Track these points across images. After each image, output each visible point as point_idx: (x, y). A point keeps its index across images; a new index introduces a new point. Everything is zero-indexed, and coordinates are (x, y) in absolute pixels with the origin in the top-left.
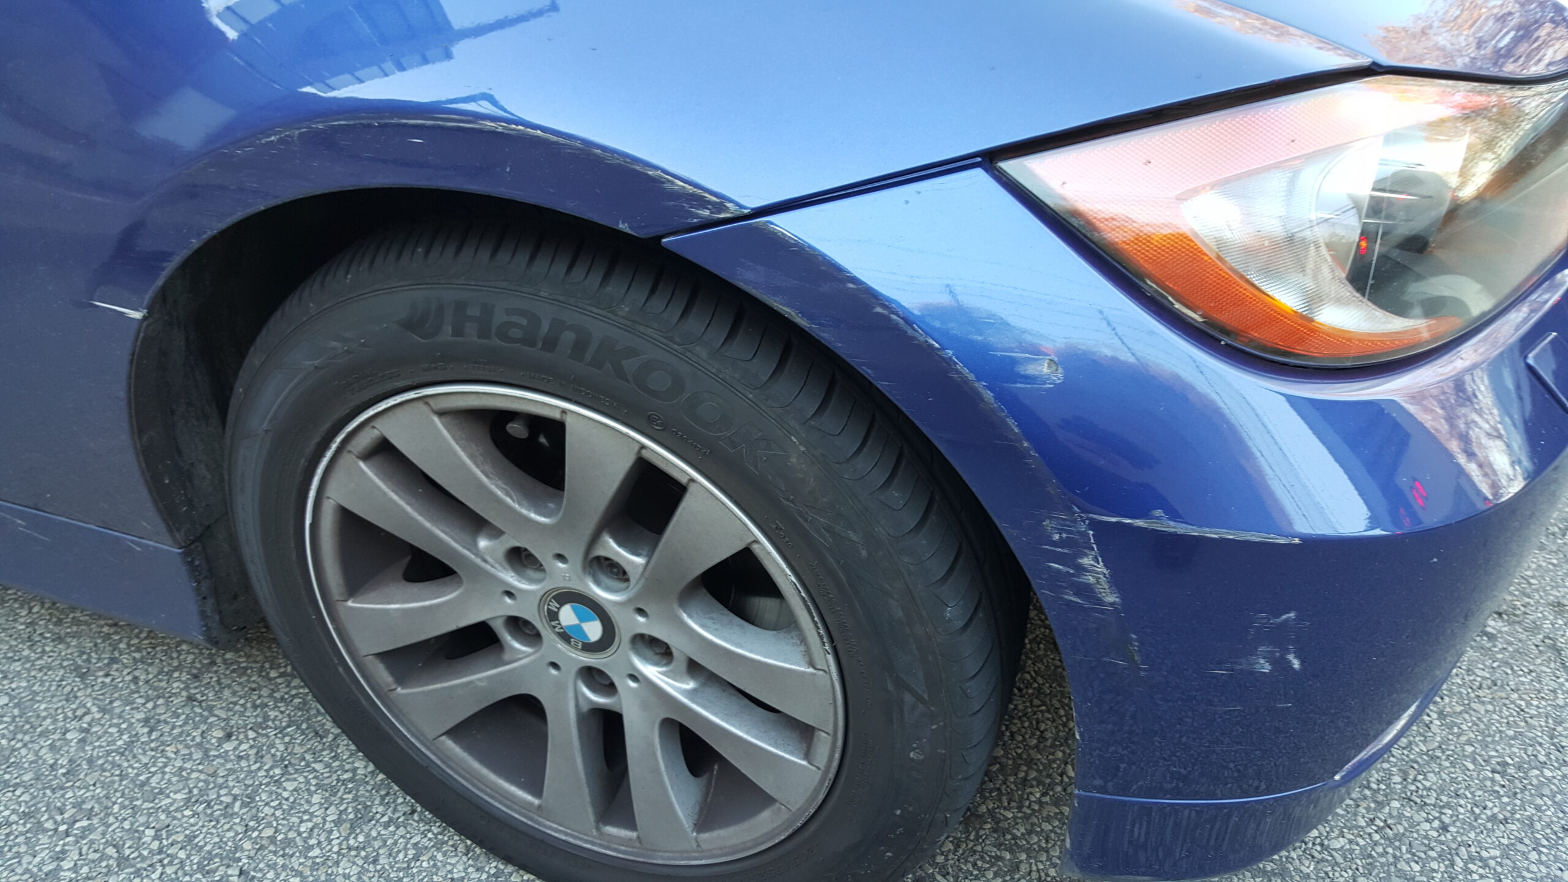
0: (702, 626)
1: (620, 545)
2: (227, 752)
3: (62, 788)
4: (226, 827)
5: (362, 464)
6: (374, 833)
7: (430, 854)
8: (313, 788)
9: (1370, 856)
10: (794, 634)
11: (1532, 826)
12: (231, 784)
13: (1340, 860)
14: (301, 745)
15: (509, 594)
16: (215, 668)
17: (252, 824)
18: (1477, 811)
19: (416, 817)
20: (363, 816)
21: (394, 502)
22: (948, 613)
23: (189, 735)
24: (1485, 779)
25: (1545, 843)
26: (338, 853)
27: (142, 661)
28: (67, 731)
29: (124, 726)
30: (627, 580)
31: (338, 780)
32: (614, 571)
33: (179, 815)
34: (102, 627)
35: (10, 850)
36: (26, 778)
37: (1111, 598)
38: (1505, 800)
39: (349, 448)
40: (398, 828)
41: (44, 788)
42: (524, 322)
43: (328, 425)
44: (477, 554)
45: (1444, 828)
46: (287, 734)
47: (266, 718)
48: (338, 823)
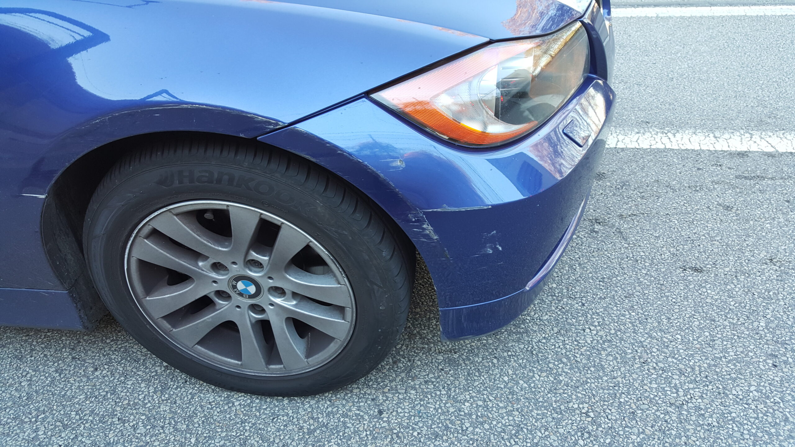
0: (295, 278)
1: (257, 254)
2: (97, 376)
3: (27, 405)
4: (107, 404)
5: (145, 240)
6: (172, 393)
7: (198, 395)
8: (140, 382)
9: (557, 320)
10: (331, 274)
11: (614, 298)
12: (103, 387)
13: (547, 323)
14: (129, 366)
15: (215, 282)
16: (81, 344)
17: (117, 400)
18: (594, 297)
19: (188, 383)
20: (165, 388)
21: (162, 253)
22: (384, 254)
23: (78, 372)
24: (597, 285)
25: (619, 303)
26: (159, 403)
27: (46, 347)
28: (21, 382)
29: (47, 375)
30: (263, 267)
31: (150, 376)
32: (258, 264)
33: (84, 404)
34: (22, 337)
35: (12, 433)
36: (9, 404)
37: (436, 237)
38: (604, 291)
39: (140, 235)
40: (181, 389)
41: (19, 407)
42: (207, 175)
43: (130, 227)
44: (199, 268)
45: (583, 305)
46: (122, 363)
47: (111, 359)
48: (155, 392)
